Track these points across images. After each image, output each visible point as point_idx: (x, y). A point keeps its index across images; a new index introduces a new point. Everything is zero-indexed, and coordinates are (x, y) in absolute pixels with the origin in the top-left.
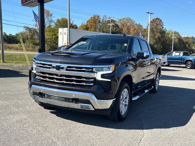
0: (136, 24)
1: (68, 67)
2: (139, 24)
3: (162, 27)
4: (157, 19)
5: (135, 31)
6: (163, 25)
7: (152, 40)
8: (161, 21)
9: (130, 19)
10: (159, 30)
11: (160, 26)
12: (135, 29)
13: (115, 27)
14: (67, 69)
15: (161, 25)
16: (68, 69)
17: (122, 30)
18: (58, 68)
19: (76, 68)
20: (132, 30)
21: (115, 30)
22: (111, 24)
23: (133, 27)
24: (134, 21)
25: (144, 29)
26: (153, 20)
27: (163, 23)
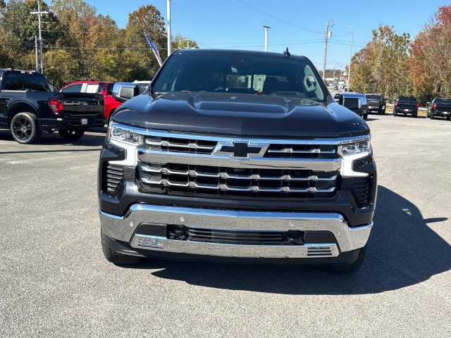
0: (100, 15)
1: (272, 147)
2: (108, 17)
3: (161, 29)
4: (149, 8)
5: (102, 33)
6: (164, 24)
7: (143, 57)
8: (158, 13)
9: (84, 4)
10: (156, 35)
11: (158, 26)
12: (101, 29)
13: (48, 20)
14: (267, 152)
15: (160, 24)
16: (269, 151)
17: (68, 30)
18: (241, 150)
19: (295, 147)
20: (93, 30)
21: (50, 29)
22: (39, 13)
23: (95, 23)
24: (94, 8)
25: (122, 30)
26: (141, 10)
27: (163, 19)
